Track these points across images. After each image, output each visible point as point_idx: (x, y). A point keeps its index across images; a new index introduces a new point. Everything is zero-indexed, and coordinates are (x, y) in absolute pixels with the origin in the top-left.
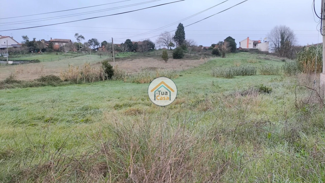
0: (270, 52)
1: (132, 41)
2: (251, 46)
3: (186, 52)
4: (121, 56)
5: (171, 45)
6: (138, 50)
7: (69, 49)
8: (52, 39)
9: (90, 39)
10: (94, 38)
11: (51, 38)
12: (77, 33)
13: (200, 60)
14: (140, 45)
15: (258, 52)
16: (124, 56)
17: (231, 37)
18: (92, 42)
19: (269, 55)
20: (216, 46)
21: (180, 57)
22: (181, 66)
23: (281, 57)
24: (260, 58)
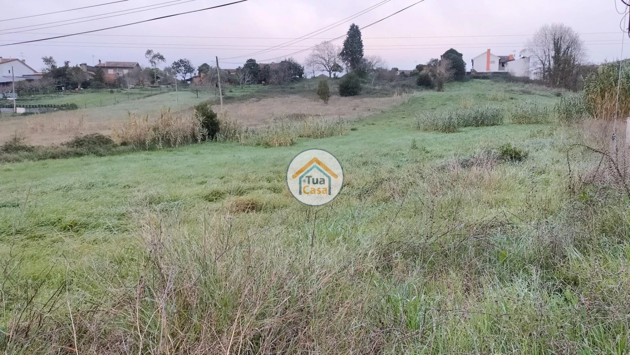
0: (533, 77)
1: (258, 62)
2: (495, 68)
3: (366, 81)
4: (237, 92)
5: (336, 68)
6: (271, 81)
7: (135, 81)
8: (102, 62)
9: (176, 61)
10: (183, 59)
11: (100, 61)
12: (150, 49)
13: (392, 98)
14: (274, 71)
15: (508, 78)
16: (243, 94)
17: (455, 49)
18: (180, 66)
19: (531, 84)
20: (425, 68)
21: (354, 92)
22: (355, 109)
23: (553, 87)
24: (512, 90)
